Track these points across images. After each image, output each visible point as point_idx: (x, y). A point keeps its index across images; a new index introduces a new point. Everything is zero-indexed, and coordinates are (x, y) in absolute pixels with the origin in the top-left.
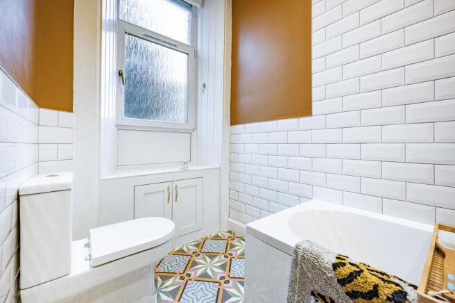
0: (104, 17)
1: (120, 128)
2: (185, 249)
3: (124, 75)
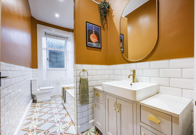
1: (48, 70)
3: (48, 59)
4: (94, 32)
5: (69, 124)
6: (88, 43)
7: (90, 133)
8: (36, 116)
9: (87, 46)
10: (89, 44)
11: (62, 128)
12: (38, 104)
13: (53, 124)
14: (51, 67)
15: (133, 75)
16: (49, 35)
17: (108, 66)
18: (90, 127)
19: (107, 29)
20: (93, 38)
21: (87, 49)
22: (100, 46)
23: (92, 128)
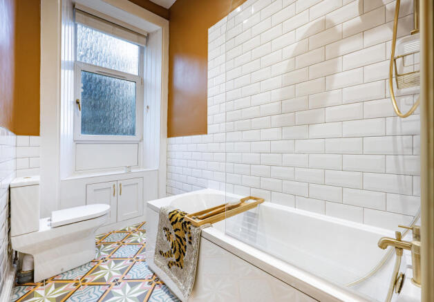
0: (62, 58)
1: (77, 142)
2: (127, 229)
3: (80, 103)
16: (87, 14)
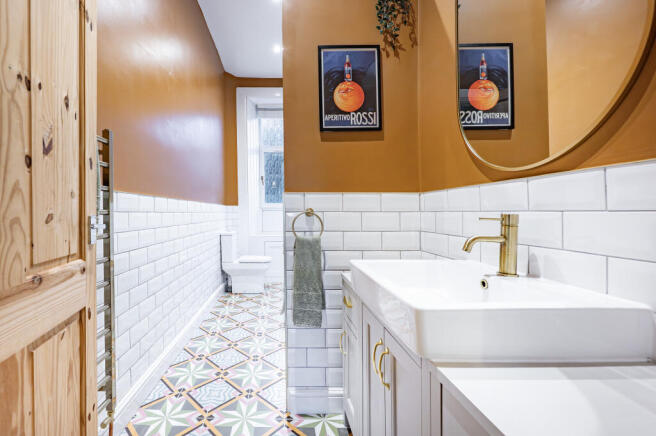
0: (249, 146)
4: (347, 76)
5: (280, 374)
6: (326, 118)
7: (324, 424)
8: (219, 325)
9: (322, 129)
10: (330, 122)
11: (256, 378)
12: (233, 299)
13: (243, 358)
14: (271, 201)
15: (502, 240)
16: (265, 109)
17: (415, 196)
18: (332, 411)
19: (415, 43)
20: (346, 96)
21: (323, 140)
22: (375, 121)
23: (336, 414)
